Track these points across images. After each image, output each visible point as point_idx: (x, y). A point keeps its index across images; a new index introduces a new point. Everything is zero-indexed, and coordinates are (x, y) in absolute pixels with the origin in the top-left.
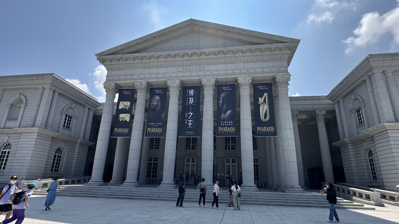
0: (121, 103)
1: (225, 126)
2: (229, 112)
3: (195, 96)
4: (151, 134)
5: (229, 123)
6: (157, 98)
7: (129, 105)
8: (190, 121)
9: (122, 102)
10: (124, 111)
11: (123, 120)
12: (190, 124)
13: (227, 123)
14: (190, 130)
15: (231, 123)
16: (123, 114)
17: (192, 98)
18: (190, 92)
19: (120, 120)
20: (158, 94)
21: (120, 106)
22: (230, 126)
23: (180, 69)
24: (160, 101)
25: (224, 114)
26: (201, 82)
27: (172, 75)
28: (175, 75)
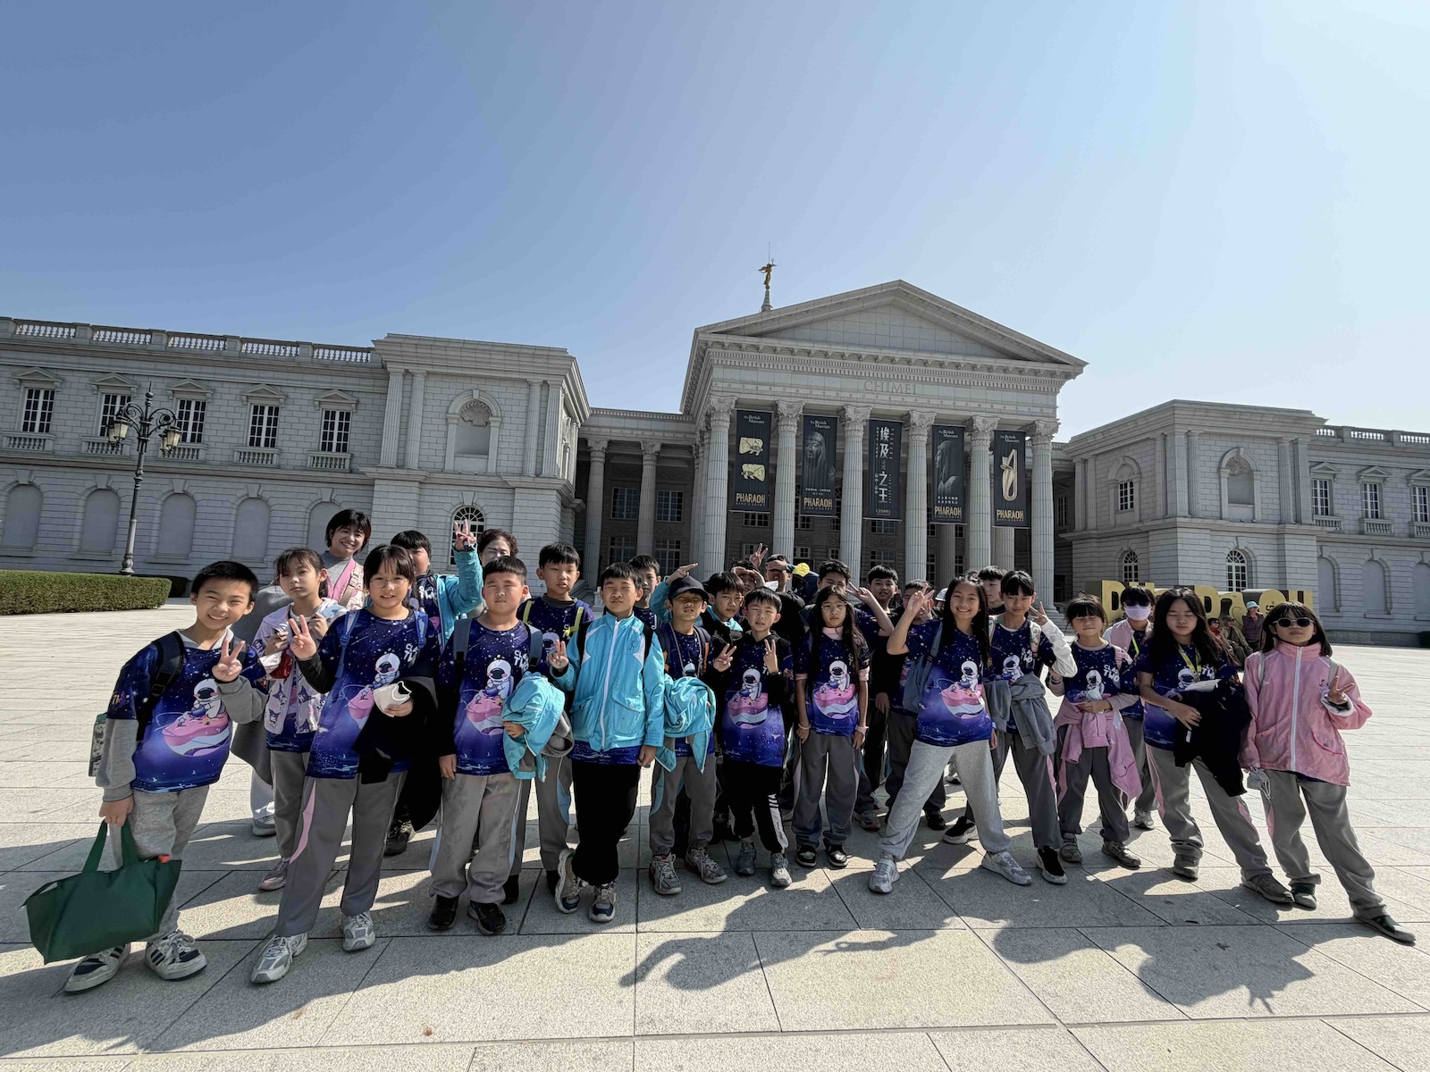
0: (743, 440)
1: (945, 505)
2: (952, 479)
3: (892, 441)
4: (811, 510)
5: (951, 500)
6: (819, 437)
7: (761, 446)
8: (883, 490)
9: (746, 439)
10: (750, 458)
11: (752, 477)
12: (883, 495)
13: (948, 500)
14: (883, 506)
15: (955, 501)
16: (750, 465)
17: (887, 445)
18: (882, 432)
19: (746, 477)
20: (819, 430)
21: (741, 448)
22: (953, 506)
23: (870, 386)
24: (824, 444)
25: (944, 483)
26: (910, 417)
27: (855, 395)
28: (859, 395)
